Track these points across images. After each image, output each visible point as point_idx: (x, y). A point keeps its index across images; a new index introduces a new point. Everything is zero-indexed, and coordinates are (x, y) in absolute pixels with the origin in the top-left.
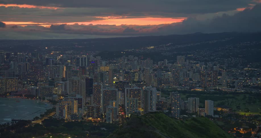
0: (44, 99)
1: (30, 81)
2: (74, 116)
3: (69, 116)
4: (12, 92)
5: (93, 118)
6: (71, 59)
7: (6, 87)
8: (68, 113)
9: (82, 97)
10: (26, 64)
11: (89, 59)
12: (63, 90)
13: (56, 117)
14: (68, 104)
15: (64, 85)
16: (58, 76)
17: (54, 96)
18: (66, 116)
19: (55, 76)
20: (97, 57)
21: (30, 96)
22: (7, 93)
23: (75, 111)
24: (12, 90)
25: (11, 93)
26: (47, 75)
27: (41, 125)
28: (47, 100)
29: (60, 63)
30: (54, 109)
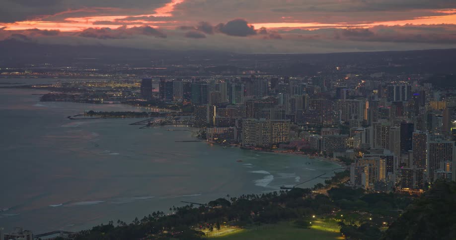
0: (331, 156)
1: (309, 126)
2: (379, 185)
3: (372, 184)
4: (280, 143)
5: (411, 188)
6: (379, 89)
7: (272, 135)
8: (371, 180)
9: (393, 154)
10: (304, 97)
11: (409, 88)
12: (364, 142)
13: (351, 186)
14: (370, 165)
15: (365, 134)
16: (356, 117)
17: (349, 151)
18: (366, 184)
19: (351, 118)
20: (425, 84)
21: (309, 150)
22: (273, 144)
23: (382, 176)
24: (280, 140)
25: (280, 145)
26: (336, 115)
27: (326, 197)
28: (337, 157)
29: (361, 94)
30: (347, 173)
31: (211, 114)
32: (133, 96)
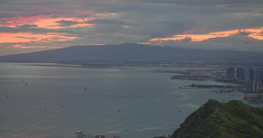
31: (256, 87)
32: (223, 77)
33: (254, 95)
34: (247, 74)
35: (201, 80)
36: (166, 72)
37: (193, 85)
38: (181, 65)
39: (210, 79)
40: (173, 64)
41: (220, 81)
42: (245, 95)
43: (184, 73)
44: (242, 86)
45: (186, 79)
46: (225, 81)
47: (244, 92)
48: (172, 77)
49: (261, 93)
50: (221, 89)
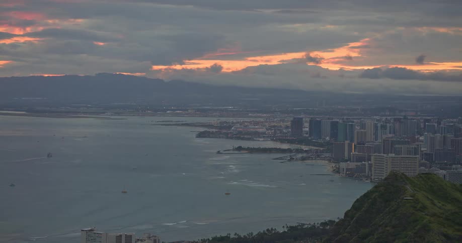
7: (400, 169)
31: (350, 151)
32: (284, 133)
33: (352, 165)
34: (326, 128)
35: (249, 139)
36: (183, 125)
37: (240, 149)
38: (204, 112)
39: (264, 137)
40: (189, 111)
41: (282, 141)
42: (334, 165)
43: (216, 127)
44: (322, 149)
45: (223, 137)
46: (290, 142)
47: (330, 161)
48: (197, 133)
49: (363, 162)
50: (289, 154)
